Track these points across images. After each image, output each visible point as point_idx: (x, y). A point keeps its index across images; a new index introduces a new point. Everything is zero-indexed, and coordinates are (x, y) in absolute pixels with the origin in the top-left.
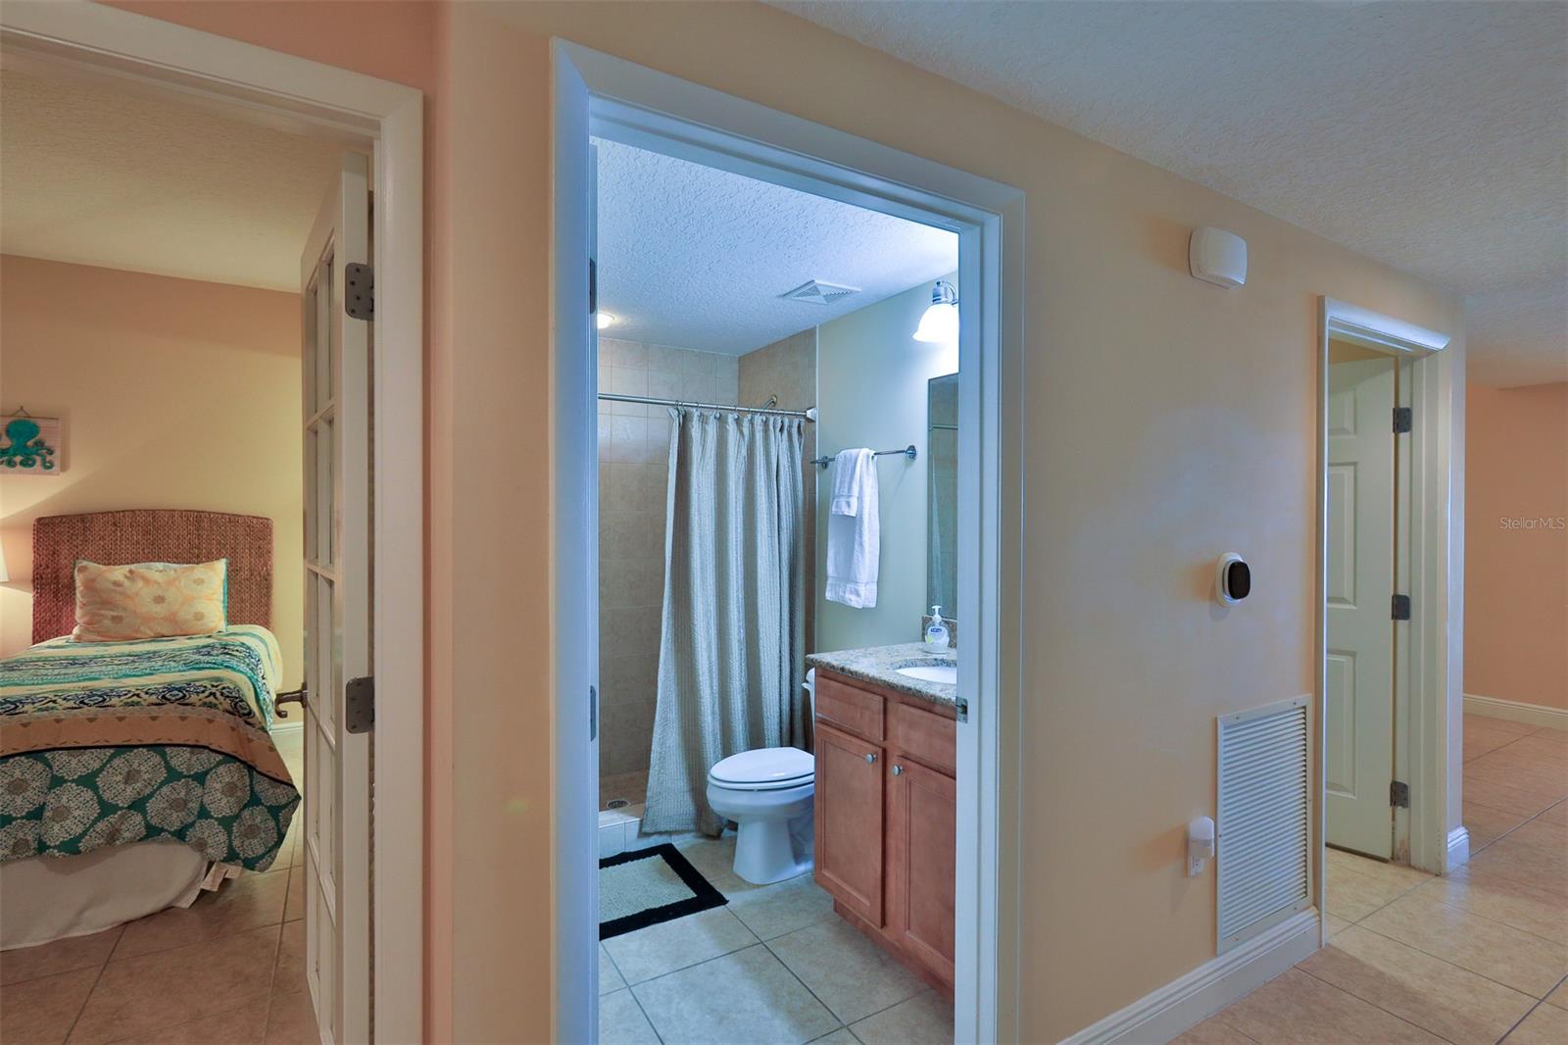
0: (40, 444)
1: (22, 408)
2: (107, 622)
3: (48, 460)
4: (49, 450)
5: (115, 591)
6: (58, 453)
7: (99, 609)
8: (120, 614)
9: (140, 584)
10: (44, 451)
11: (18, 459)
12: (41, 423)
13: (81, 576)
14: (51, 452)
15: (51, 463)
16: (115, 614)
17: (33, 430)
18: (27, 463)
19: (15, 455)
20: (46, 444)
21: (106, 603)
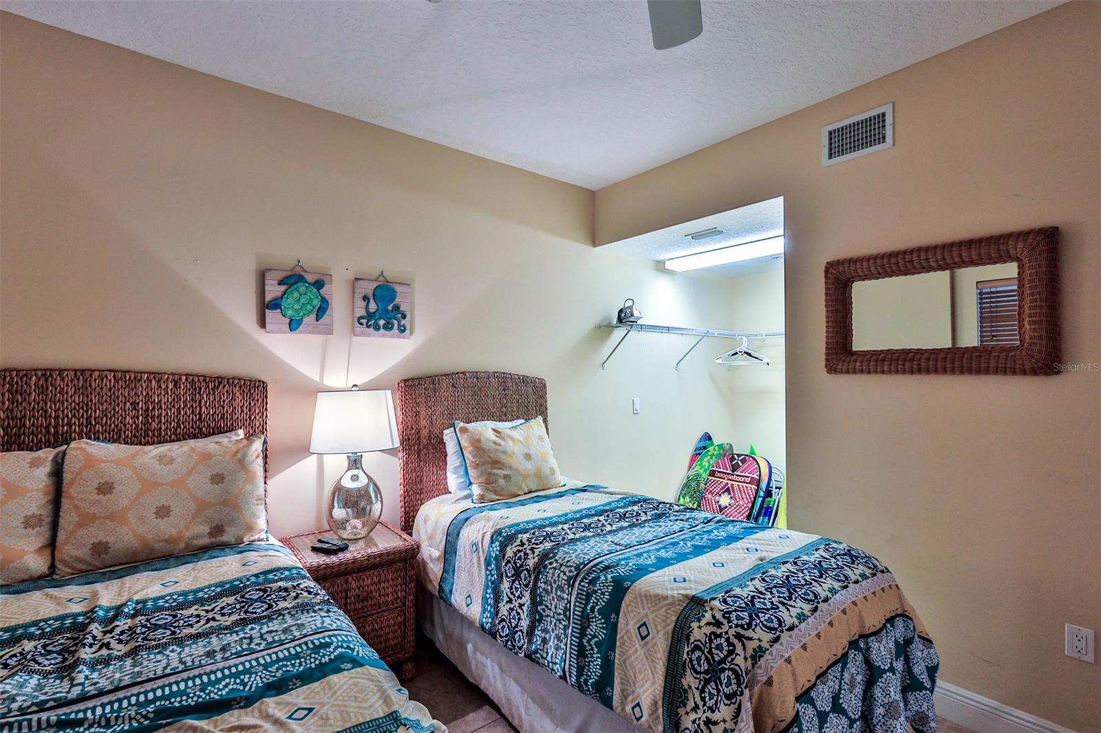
0: (397, 308)
1: (382, 274)
2: (501, 481)
3: (402, 324)
4: (403, 314)
5: (498, 450)
6: (408, 318)
7: (492, 468)
8: (509, 473)
9: (510, 442)
10: (400, 315)
11: (382, 322)
12: (398, 288)
13: (465, 436)
14: (404, 317)
15: (404, 326)
16: (505, 473)
17: (392, 295)
18: (388, 327)
19: (380, 319)
20: (401, 309)
21: (496, 463)
